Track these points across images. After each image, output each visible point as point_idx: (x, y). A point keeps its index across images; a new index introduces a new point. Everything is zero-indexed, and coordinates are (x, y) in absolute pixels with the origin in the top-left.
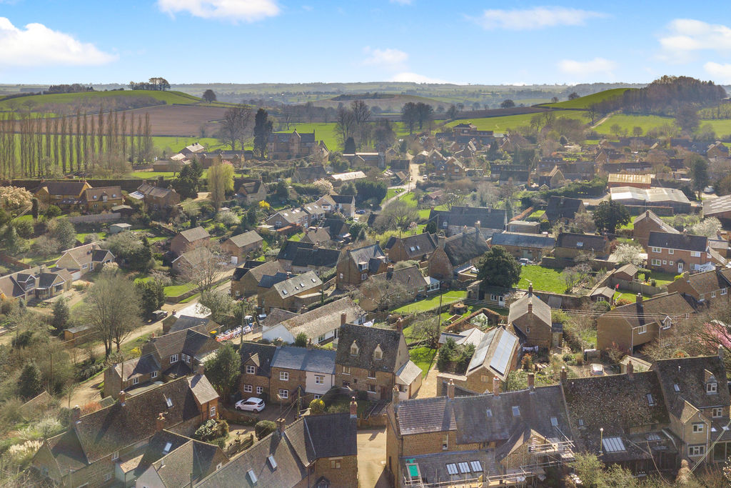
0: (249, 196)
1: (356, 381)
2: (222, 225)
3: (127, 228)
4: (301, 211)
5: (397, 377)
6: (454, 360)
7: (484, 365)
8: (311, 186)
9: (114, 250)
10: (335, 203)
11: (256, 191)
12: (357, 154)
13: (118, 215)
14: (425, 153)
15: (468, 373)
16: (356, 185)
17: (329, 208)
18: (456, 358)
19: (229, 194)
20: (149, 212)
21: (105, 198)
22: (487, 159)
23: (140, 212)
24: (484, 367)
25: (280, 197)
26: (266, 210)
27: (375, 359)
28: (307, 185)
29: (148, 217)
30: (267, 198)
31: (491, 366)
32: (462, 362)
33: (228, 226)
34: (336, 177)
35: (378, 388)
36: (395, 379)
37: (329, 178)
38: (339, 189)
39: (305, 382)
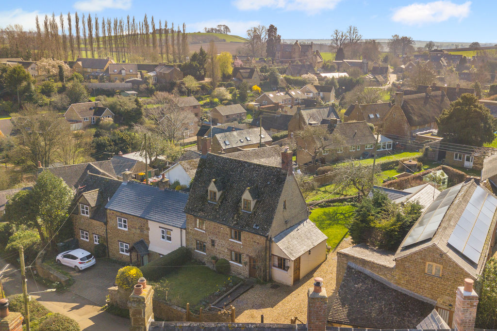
0: (244, 81)
1: (213, 242)
2: (216, 100)
3: (134, 95)
4: (285, 94)
5: (274, 244)
6: (378, 225)
7: (435, 241)
8: (299, 78)
9: (112, 108)
10: (316, 91)
11: (250, 77)
12: (344, 60)
13: (130, 85)
14: (403, 66)
15: (400, 254)
16: (338, 82)
17: (311, 95)
19: (226, 77)
20: (155, 85)
21: (123, 72)
22: (456, 71)
23: (148, 84)
24: (434, 245)
25: (271, 83)
26: (258, 93)
27: (242, 210)
28: (295, 78)
29: (154, 88)
30: (260, 83)
31: (449, 245)
32: (393, 230)
33: (221, 100)
34: (323, 75)
35: (245, 259)
36: (270, 248)
37: (317, 74)
38: (324, 83)
39: (148, 236)
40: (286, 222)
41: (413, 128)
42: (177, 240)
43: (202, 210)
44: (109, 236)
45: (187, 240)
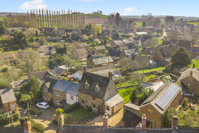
0: (106, 36)
1: (87, 101)
2: (95, 44)
3: (64, 42)
4: (121, 41)
5: (105, 102)
8: (127, 35)
9: (55, 47)
10: (134, 40)
11: (108, 34)
12: (146, 27)
13: (62, 38)
14: (169, 29)
15: (142, 106)
16: (143, 36)
17: (132, 41)
18: (139, 96)
19: (99, 35)
20: (71, 38)
21: (60, 33)
23: (69, 37)
24: (150, 104)
25: (116, 37)
26: (111, 41)
27: (96, 91)
28: (126, 35)
29: (71, 39)
30: (112, 37)
31: (156, 104)
33: (97, 44)
34: (137, 33)
35: (96, 106)
36: (104, 103)
37: (134, 33)
38: (137, 36)
39: (66, 98)
40: (110, 95)
41: (165, 58)
42: (75, 100)
43: (83, 90)
44: (53, 98)
45: (78, 100)
